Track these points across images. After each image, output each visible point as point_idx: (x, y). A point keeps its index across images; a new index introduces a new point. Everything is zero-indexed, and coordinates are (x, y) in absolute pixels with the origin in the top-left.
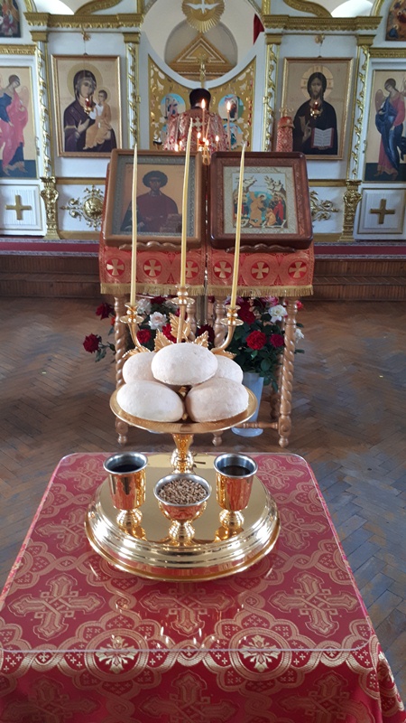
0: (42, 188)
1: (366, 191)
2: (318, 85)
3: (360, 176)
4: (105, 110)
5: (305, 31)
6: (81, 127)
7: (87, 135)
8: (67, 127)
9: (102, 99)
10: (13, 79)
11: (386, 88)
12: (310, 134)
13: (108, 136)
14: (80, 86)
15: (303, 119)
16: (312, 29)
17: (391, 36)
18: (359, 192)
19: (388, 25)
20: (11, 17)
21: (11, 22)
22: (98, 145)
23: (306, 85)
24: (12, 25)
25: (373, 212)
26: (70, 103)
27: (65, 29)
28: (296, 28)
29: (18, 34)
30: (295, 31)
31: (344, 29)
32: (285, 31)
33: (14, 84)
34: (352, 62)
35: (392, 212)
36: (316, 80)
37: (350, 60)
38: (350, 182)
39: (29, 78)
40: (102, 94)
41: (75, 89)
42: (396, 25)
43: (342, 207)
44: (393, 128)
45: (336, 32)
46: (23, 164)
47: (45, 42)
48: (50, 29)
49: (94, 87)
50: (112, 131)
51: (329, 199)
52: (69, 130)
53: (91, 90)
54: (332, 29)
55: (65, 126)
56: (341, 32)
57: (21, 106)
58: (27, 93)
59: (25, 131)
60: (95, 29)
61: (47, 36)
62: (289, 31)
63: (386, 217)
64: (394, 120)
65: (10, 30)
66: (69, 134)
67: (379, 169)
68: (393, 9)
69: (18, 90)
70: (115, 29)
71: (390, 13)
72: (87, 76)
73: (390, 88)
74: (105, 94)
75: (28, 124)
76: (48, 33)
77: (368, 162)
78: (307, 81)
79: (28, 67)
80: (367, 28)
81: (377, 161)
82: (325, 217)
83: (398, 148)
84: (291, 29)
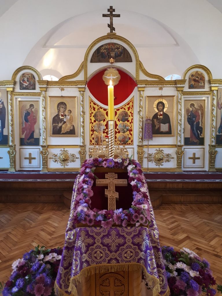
0: (41, 150)
1: (186, 149)
2: (161, 106)
3: (183, 143)
4: (70, 118)
5: (154, 86)
6: (60, 125)
7: (62, 128)
8: (54, 124)
9: (69, 113)
10: (32, 106)
11: (191, 107)
12: (159, 126)
13: (72, 128)
14: (60, 108)
15: (155, 120)
16: (157, 85)
17: (191, 87)
18: (183, 150)
19: (189, 83)
20: (32, 82)
21: (32, 84)
22: (67, 132)
23: (156, 106)
24: (32, 85)
25: (190, 158)
26: (56, 114)
27: (54, 86)
28: (151, 85)
29: (34, 89)
30: (150, 86)
31: (171, 85)
32: (146, 86)
33: (32, 108)
34: (175, 98)
35: (199, 158)
36: (160, 104)
37: (174, 96)
38: (178, 146)
39: (38, 105)
40: (69, 111)
41: (58, 109)
42: (193, 83)
43: (175, 156)
44: (195, 123)
45: (167, 86)
46: (33, 140)
47: (46, 91)
48: (48, 86)
49: (66, 108)
50: (73, 126)
51: (169, 153)
52: (54, 125)
53: (65, 109)
54: (166, 85)
55: (53, 124)
56: (169, 86)
57: (34, 116)
58: (37, 111)
59: (35, 126)
60: (67, 86)
61: (46, 89)
62: (148, 86)
63: (196, 160)
64: (195, 120)
65: (31, 87)
66: (54, 127)
67: (190, 140)
68: (191, 77)
69: (33, 110)
70: (75, 86)
71: (190, 78)
72: (63, 104)
73: (193, 107)
74: (70, 111)
75: (37, 124)
76: (47, 88)
77: (185, 137)
78: (156, 105)
79: (38, 101)
80: (180, 84)
81: (189, 137)
82: (168, 161)
83: (198, 131)
84: (149, 85)
